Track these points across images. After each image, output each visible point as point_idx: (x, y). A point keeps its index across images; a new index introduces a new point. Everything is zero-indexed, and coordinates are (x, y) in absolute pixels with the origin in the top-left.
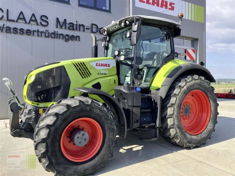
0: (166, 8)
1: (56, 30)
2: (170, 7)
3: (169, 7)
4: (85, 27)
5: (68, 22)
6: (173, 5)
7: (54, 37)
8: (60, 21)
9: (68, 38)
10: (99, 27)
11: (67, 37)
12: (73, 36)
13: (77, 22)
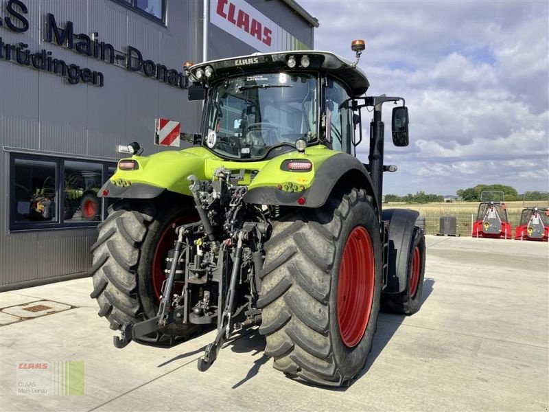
0: (259, 38)
1: (48, 47)
2: (265, 38)
3: (263, 37)
4: (116, 54)
5: (77, 30)
6: (269, 35)
7: (43, 68)
8: (58, 26)
9: (75, 76)
10: (145, 58)
11: (74, 73)
12: (87, 71)
13: (96, 35)
